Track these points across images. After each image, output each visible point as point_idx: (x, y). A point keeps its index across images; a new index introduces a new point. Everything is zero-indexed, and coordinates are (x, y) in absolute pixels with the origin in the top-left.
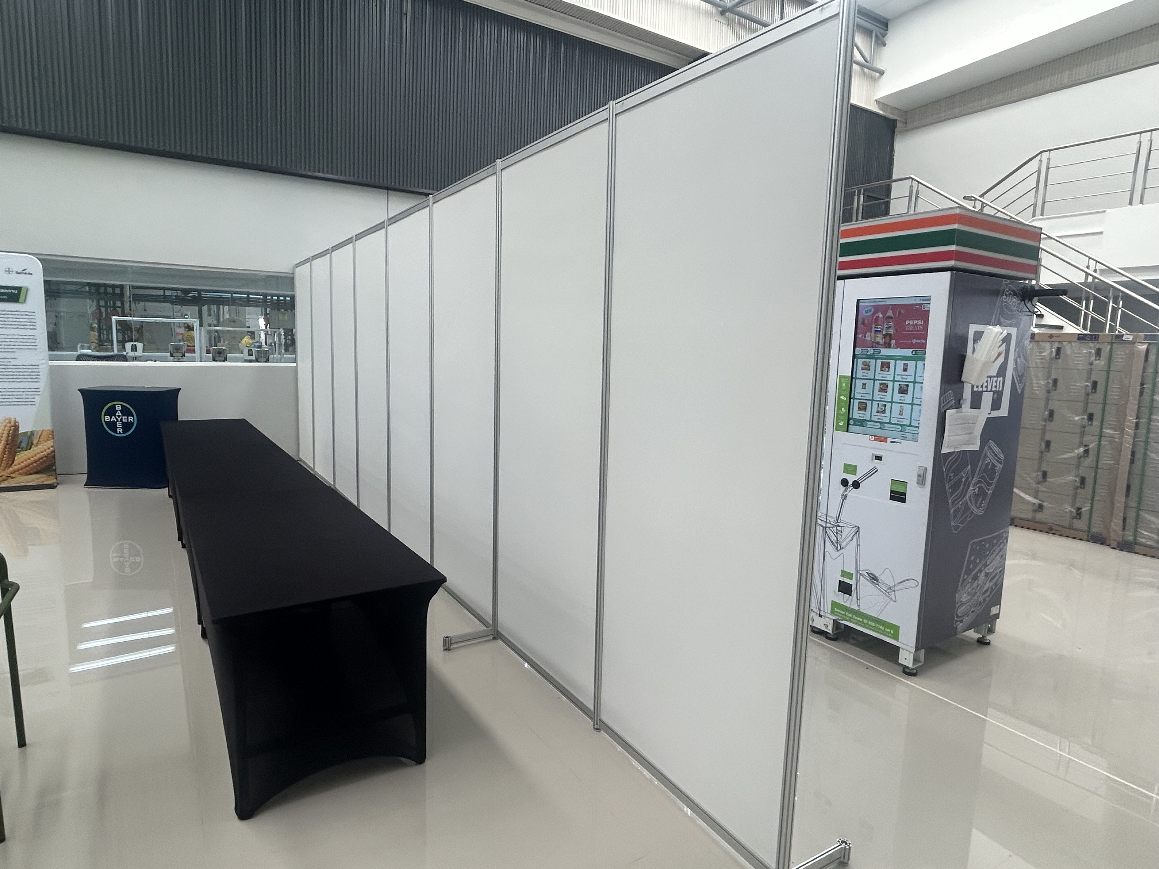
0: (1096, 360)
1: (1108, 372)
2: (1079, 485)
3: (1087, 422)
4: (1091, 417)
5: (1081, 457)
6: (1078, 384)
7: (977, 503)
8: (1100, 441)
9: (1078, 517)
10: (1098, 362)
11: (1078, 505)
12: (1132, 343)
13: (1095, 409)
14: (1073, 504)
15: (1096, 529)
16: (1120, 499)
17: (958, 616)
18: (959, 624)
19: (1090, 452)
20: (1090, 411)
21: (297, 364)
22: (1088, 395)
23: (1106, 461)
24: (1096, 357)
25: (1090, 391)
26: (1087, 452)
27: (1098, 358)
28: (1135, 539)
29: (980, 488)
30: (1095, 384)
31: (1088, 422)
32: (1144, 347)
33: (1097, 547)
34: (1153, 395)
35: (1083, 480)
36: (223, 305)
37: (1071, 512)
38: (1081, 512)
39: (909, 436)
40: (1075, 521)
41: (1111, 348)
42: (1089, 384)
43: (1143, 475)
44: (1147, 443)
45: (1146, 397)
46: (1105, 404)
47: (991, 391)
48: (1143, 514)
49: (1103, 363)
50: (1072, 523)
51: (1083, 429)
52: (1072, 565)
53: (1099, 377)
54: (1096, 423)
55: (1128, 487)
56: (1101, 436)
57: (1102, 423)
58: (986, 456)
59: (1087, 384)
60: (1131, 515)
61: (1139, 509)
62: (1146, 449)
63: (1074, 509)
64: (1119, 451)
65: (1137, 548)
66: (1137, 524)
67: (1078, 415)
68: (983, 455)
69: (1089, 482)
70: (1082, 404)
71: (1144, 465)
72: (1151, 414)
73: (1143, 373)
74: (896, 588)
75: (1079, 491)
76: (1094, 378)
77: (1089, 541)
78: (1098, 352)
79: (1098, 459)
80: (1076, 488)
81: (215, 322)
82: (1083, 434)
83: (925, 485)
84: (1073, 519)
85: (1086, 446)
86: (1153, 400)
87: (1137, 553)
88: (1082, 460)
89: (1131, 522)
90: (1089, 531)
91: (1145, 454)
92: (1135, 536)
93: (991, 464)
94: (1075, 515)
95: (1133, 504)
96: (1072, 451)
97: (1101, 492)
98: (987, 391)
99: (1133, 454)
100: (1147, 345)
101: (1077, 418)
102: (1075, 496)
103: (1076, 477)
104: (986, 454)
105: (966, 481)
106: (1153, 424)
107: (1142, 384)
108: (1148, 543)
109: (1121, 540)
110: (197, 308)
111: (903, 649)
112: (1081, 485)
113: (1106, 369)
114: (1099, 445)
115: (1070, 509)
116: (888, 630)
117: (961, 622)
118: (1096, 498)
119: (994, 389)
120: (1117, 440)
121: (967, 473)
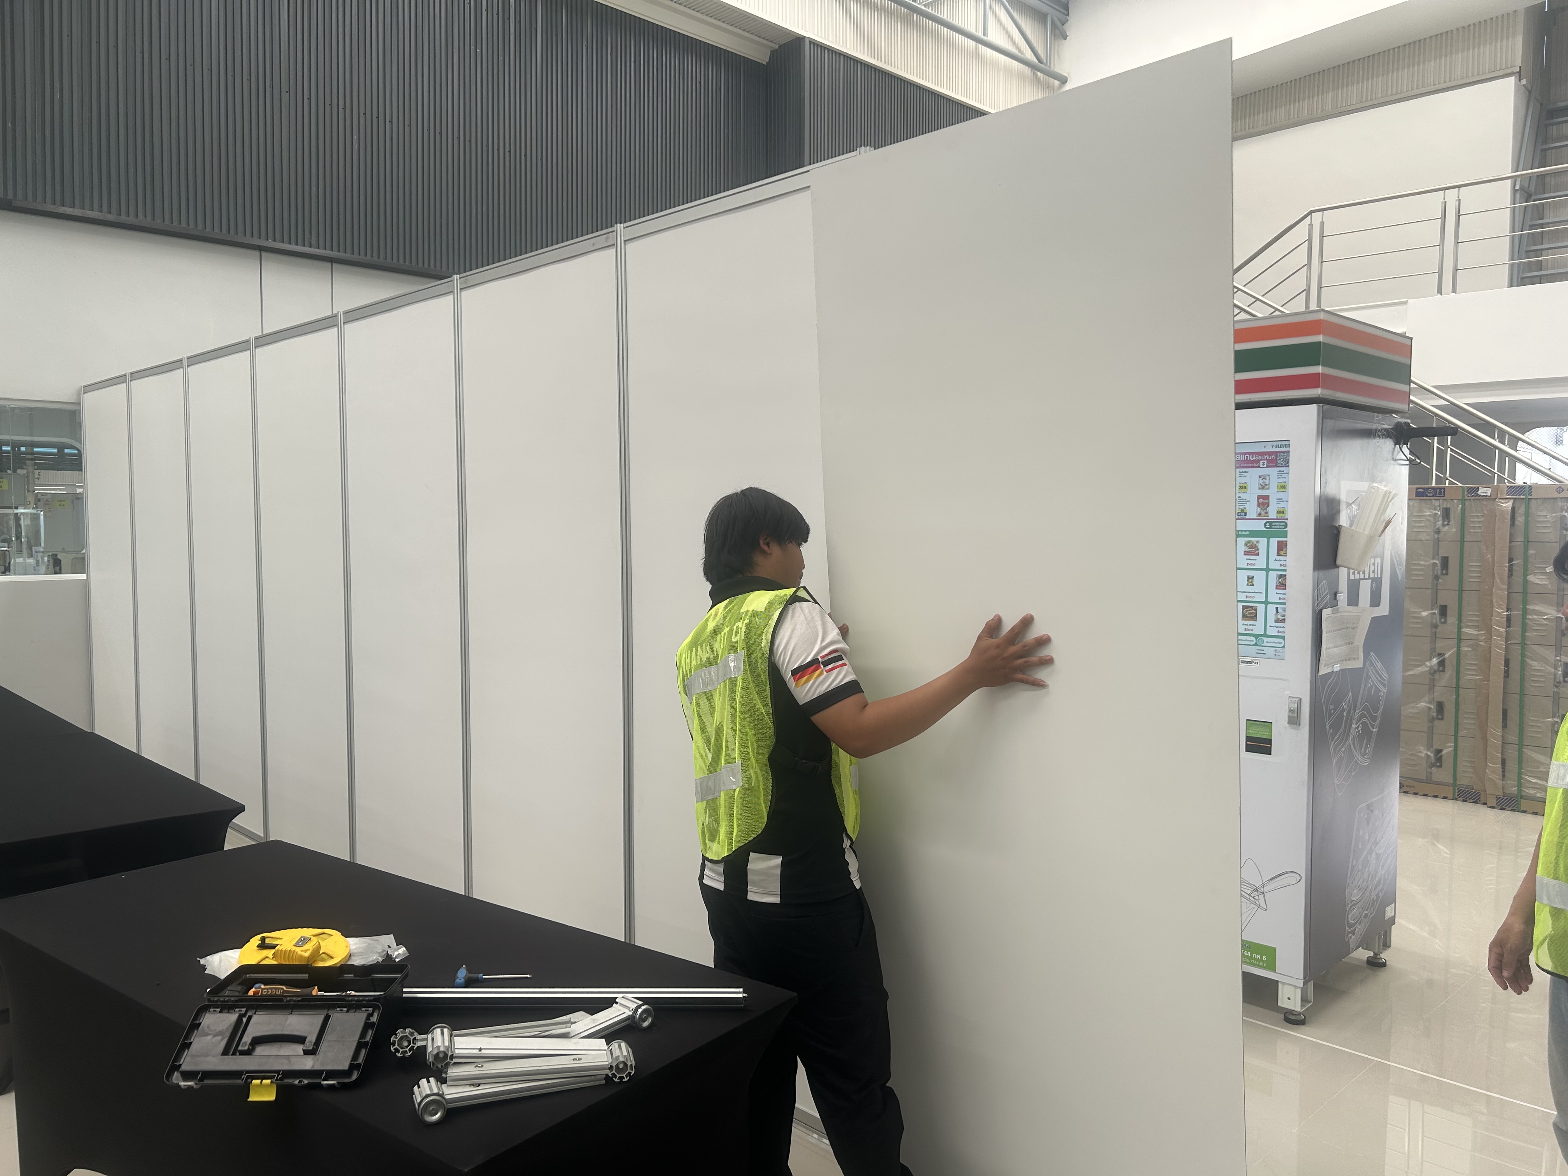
0: (1444, 525)
1: (1462, 541)
2: (1435, 714)
3: (1438, 618)
4: (1443, 611)
5: (1435, 672)
6: (1422, 563)
7: (1361, 750)
8: (1459, 647)
9: (1438, 764)
10: (1447, 528)
11: (1436, 746)
12: (1491, 499)
13: (1449, 598)
14: (1429, 746)
15: (1464, 781)
16: (1495, 732)
17: (1350, 926)
18: (1351, 937)
19: (1447, 663)
20: (1441, 602)
22: (1437, 578)
23: (1470, 677)
24: (1444, 521)
25: (1439, 572)
26: (1442, 663)
27: (1446, 523)
28: (1519, 790)
29: (1364, 724)
30: (1445, 561)
31: (1440, 619)
32: (1508, 505)
33: (1470, 807)
34: (1527, 575)
35: (1440, 707)
37: (1428, 756)
38: (1441, 756)
39: (1270, 652)
40: (1434, 769)
41: (1463, 510)
42: (1437, 562)
43: (1522, 694)
44: (1523, 645)
45: (1518, 578)
46: (1461, 590)
47: (1369, 578)
48: (1528, 752)
49: (1454, 530)
50: (1431, 773)
51: (1434, 630)
52: (1436, 836)
53: (1448, 550)
54: (1452, 619)
55: (1505, 712)
56: (1459, 640)
57: (1460, 620)
58: (1368, 677)
59: (1435, 561)
60: (1512, 753)
61: (1521, 745)
62: (1523, 656)
63: (1431, 752)
64: (1487, 658)
65: (1524, 804)
66: (1520, 768)
67: (1425, 610)
68: (1365, 676)
69: (1449, 709)
70: (1430, 591)
71: (1522, 679)
72: (1525, 602)
73: (1511, 542)
74: (1266, 889)
75: (1436, 722)
76: (1443, 553)
77: (1456, 799)
78: (1446, 514)
79: (1458, 673)
80: (1432, 720)
82: (1434, 638)
83: (1300, 725)
84: (1431, 768)
85: (1440, 655)
86: (1526, 582)
87: (1525, 812)
88: (1437, 676)
89: (1512, 766)
90: (1454, 784)
91: (1523, 664)
92: (1520, 785)
93: (1374, 687)
94: (1433, 760)
95: (1513, 738)
96: (1423, 664)
97: (1468, 724)
98: (1364, 579)
99: (1507, 662)
100: (1512, 501)
101: (1424, 614)
102: (1431, 729)
103: (1430, 702)
104: (1367, 673)
105: (1347, 716)
106: (1530, 617)
107: (1511, 560)
108: (1538, 795)
109: (1500, 793)
111: (1284, 983)
112: (1437, 715)
113: (1459, 539)
114: (1459, 652)
115: (1425, 752)
116: (1258, 957)
117: (1353, 933)
118: (1461, 733)
119: (1372, 576)
120: (1482, 643)
121: (1349, 702)
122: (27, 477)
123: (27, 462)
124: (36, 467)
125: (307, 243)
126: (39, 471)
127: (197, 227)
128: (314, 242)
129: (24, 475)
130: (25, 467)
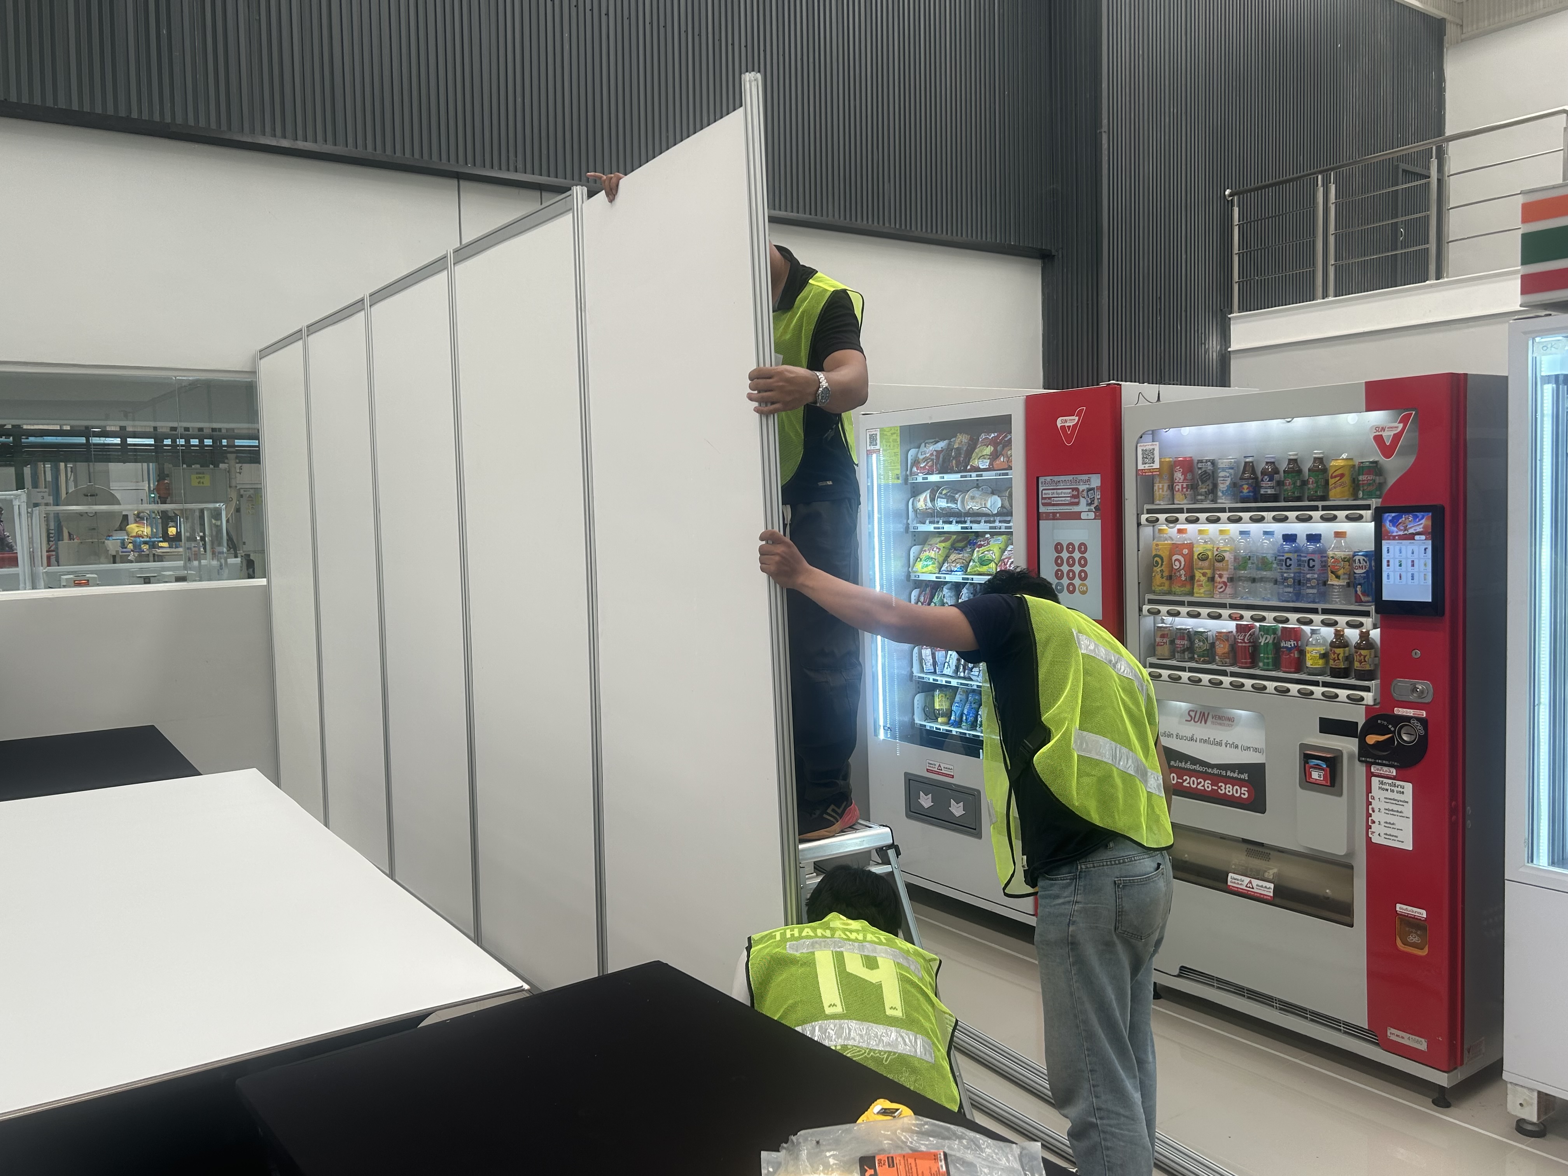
21: (268, 582)
36: (66, 461)
81: (50, 499)
110: (12, 470)
122: (229, 472)
123: (229, 455)
124: (238, 461)
125: (512, 167)
126: (240, 465)
127: (385, 152)
128: (520, 166)
129: (225, 470)
130: (226, 461)
